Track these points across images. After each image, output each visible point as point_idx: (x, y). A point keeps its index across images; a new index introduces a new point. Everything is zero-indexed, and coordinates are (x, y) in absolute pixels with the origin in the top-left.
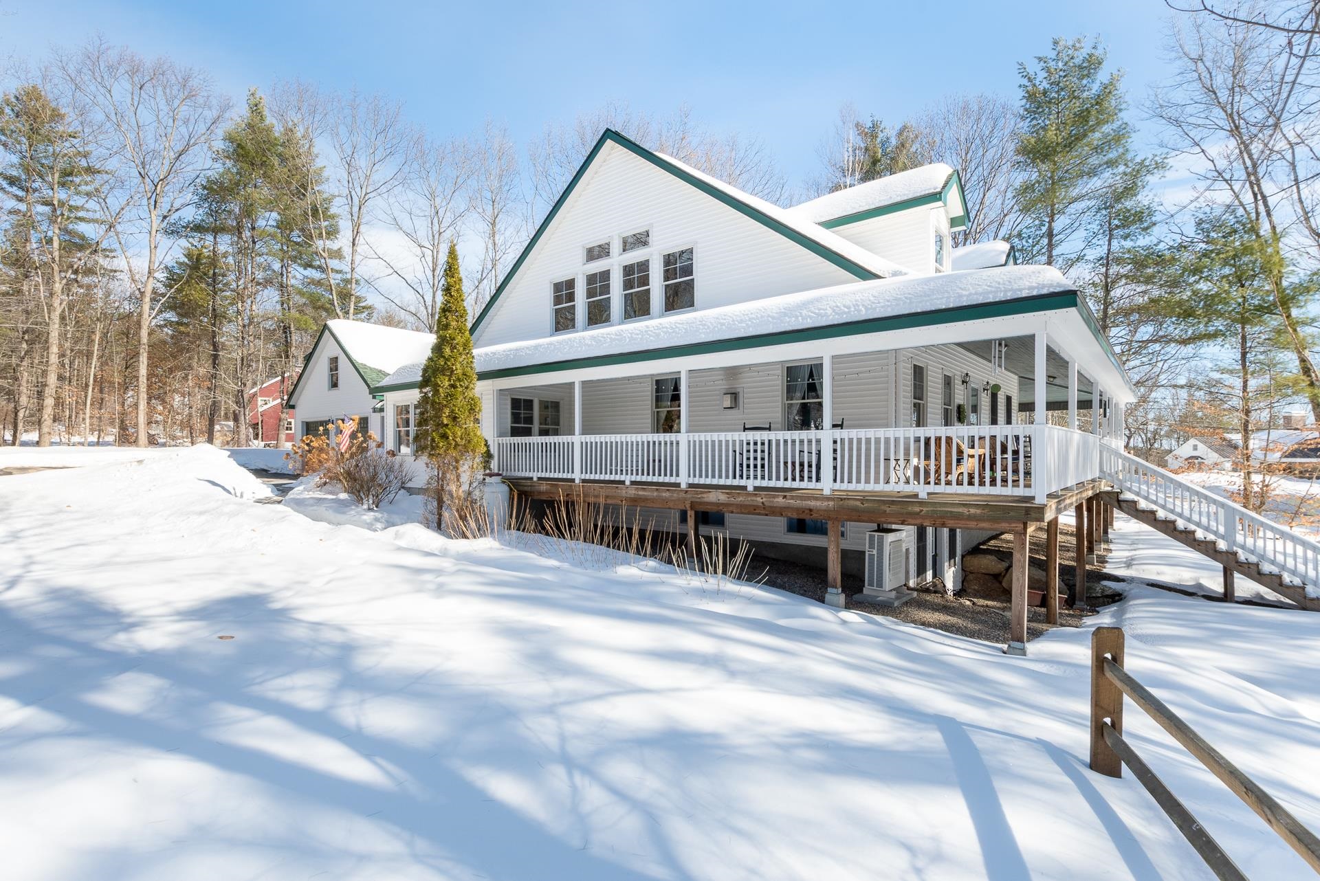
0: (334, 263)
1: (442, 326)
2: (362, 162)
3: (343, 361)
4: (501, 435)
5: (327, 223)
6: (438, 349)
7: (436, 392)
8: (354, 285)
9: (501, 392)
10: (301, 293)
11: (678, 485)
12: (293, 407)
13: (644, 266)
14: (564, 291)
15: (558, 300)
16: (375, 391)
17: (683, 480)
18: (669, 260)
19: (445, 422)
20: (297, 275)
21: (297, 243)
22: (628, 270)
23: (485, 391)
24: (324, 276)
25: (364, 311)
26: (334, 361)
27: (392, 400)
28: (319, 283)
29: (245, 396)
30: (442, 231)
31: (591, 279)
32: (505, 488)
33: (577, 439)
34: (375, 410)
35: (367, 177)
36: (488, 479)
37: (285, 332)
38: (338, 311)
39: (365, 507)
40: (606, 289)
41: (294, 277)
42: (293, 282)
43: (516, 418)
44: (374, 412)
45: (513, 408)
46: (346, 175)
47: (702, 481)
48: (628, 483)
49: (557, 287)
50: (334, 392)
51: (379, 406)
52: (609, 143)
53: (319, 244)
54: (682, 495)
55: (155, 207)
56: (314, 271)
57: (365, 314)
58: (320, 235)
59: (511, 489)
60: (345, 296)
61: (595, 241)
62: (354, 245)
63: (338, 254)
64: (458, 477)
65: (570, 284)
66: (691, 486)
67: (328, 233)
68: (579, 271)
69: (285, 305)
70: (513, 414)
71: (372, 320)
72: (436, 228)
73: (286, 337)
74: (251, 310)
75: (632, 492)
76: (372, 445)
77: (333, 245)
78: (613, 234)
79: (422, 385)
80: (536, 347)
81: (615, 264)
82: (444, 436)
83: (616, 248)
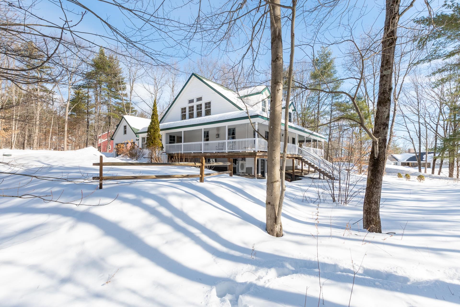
0: (125, 98)
1: (152, 118)
2: (133, 69)
3: (128, 127)
4: (167, 143)
5: (123, 86)
6: (151, 123)
7: (151, 133)
8: (131, 105)
9: (167, 134)
10: (114, 107)
11: (201, 153)
12: (113, 140)
13: (201, 105)
14: (184, 110)
15: (182, 113)
16: (137, 134)
17: (203, 152)
18: (206, 104)
19: (153, 139)
20: (113, 101)
21: (113, 91)
22: (198, 106)
23: (163, 134)
24: (121, 102)
25: (134, 112)
26: (125, 127)
27: (141, 136)
28: (120, 104)
29: (97, 137)
30: (158, 89)
31: (190, 107)
32: (167, 156)
33: (183, 144)
34: (137, 140)
35: (135, 74)
36: (163, 153)
37: (109, 118)
38: (126, 112)
39: (134, 160)
40: (193, 110)
41: (112, 102)
42: (112, 103)
43: (171, 140)
44: (136, 140)
45: (170, 137)
46: (129, 73)
47: (206, 151)
48: (192, 153)
49: (182, 109)
50: (125, 135)
51: (138, 139)
52: (193, 76)
53: (120, 92)
54: (202, 154)
55: (70, 80)
56: (118, 100)
57: (134, 113)
58: (120, 89)
59: (169, 156)
60: (128, 108)
61: (191, 98)
62: (131, 93)
63: (126, 95)
64: (155, 152)
65: (185, 108)
66: (204, 152)
67: (123, 89)
68: (187, 105)
69: (109, 110)
70: (170, 139)
71: (137, 115)
72: (156, 88)
73: (109, 120)
74: (99, 112)
75: (193, 155)
76: (136, 147)
77: (124, 92)
78: (195, 98)
79: (147, 132)
80: (174, 123)
81: (195, 104)
82: (152, 142)
83: (195, 100)
